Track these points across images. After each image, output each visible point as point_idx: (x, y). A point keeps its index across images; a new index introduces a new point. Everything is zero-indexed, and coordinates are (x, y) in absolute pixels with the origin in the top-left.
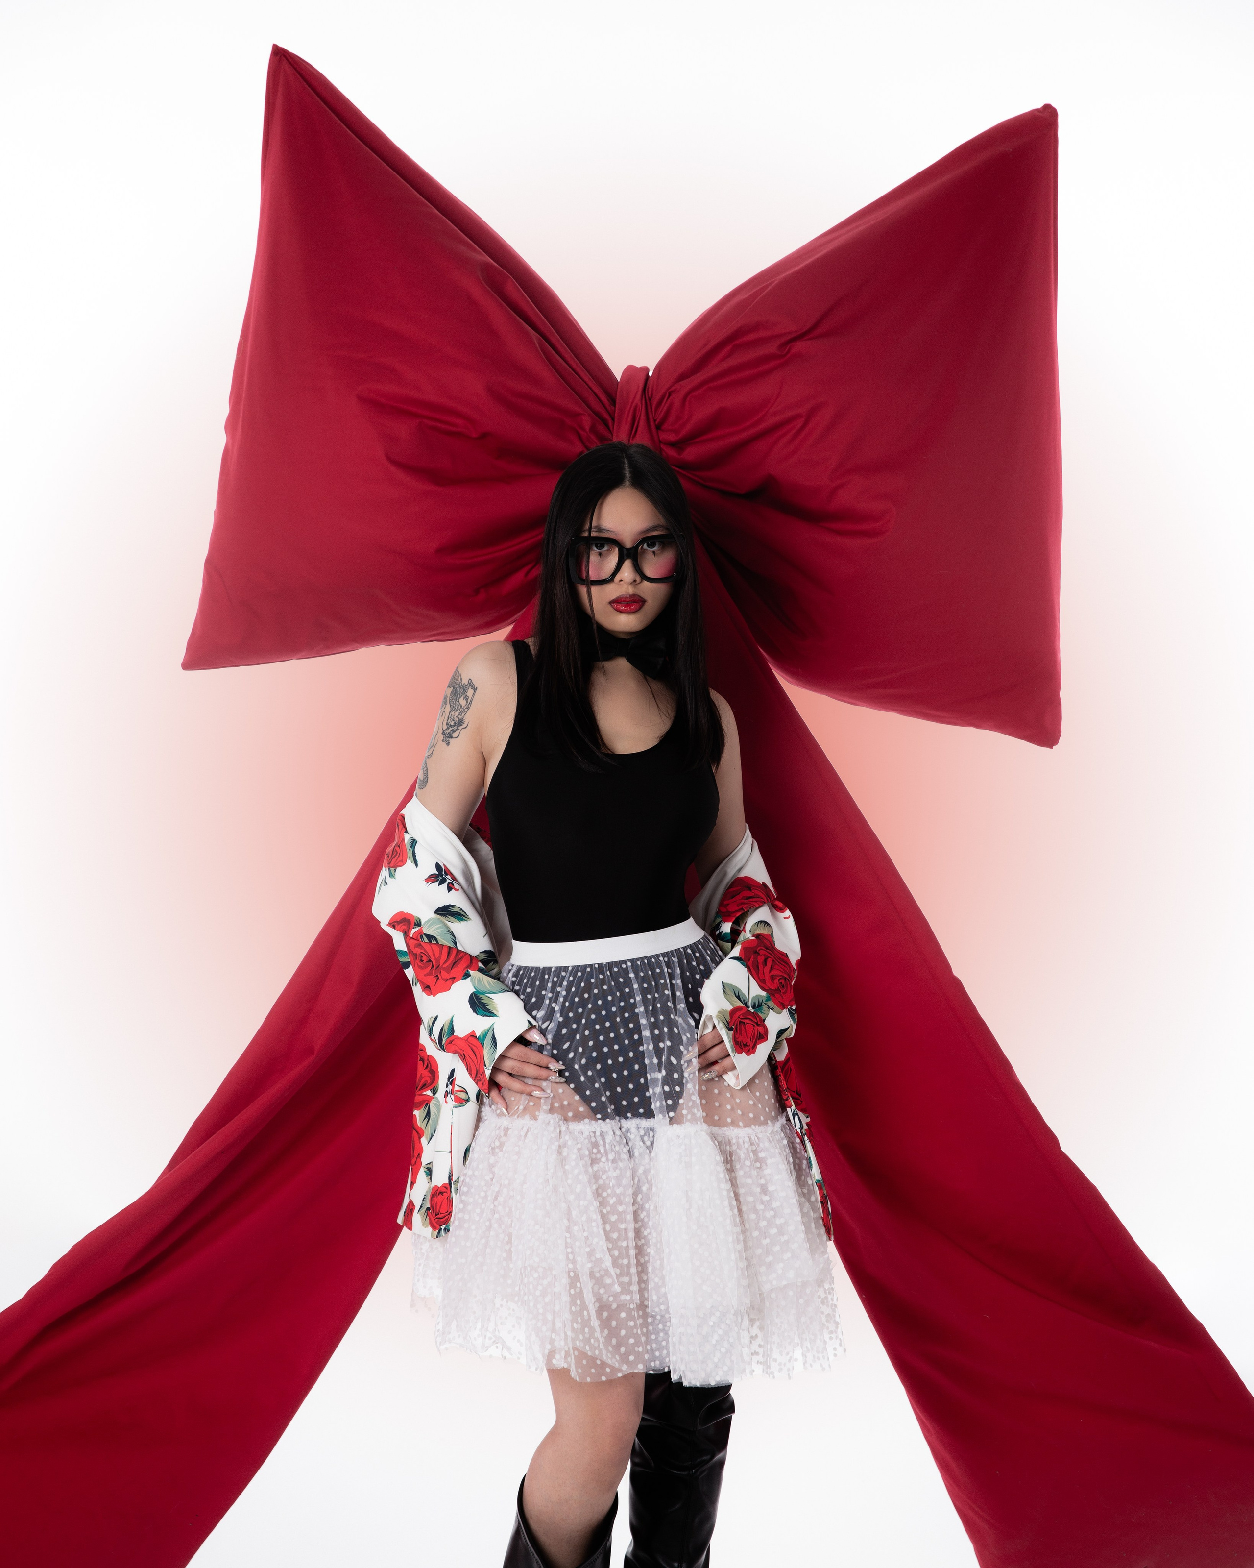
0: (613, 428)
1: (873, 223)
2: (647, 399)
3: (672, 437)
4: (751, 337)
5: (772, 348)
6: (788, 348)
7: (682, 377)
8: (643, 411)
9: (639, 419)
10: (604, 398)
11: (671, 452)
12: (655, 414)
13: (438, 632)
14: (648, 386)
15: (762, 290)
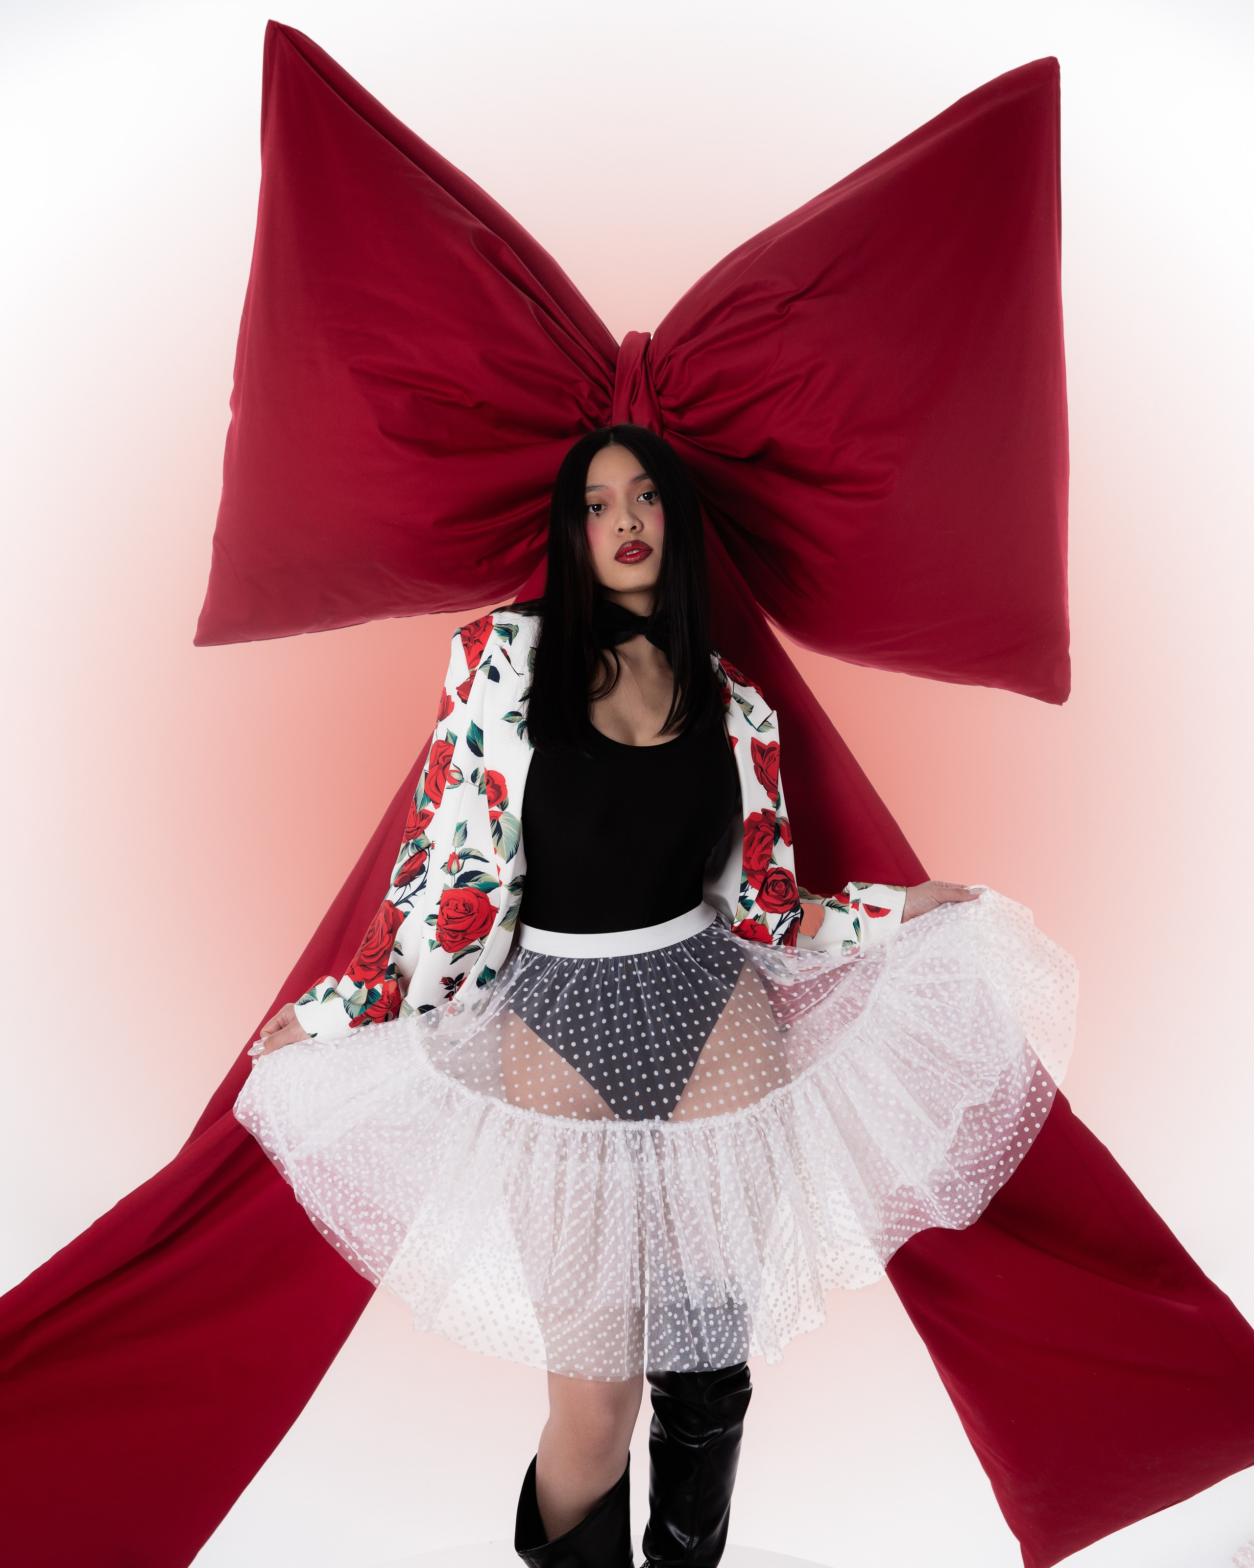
0: (613, 395)
2: (647, 363)
4: (750, 298)
5: (770, 309)
6: (787, 308)
7: (682, 340)
9: (639, 387)
12: (656, 377)
13: (444, 603)
14: (649, 352)
15: (760, 250)
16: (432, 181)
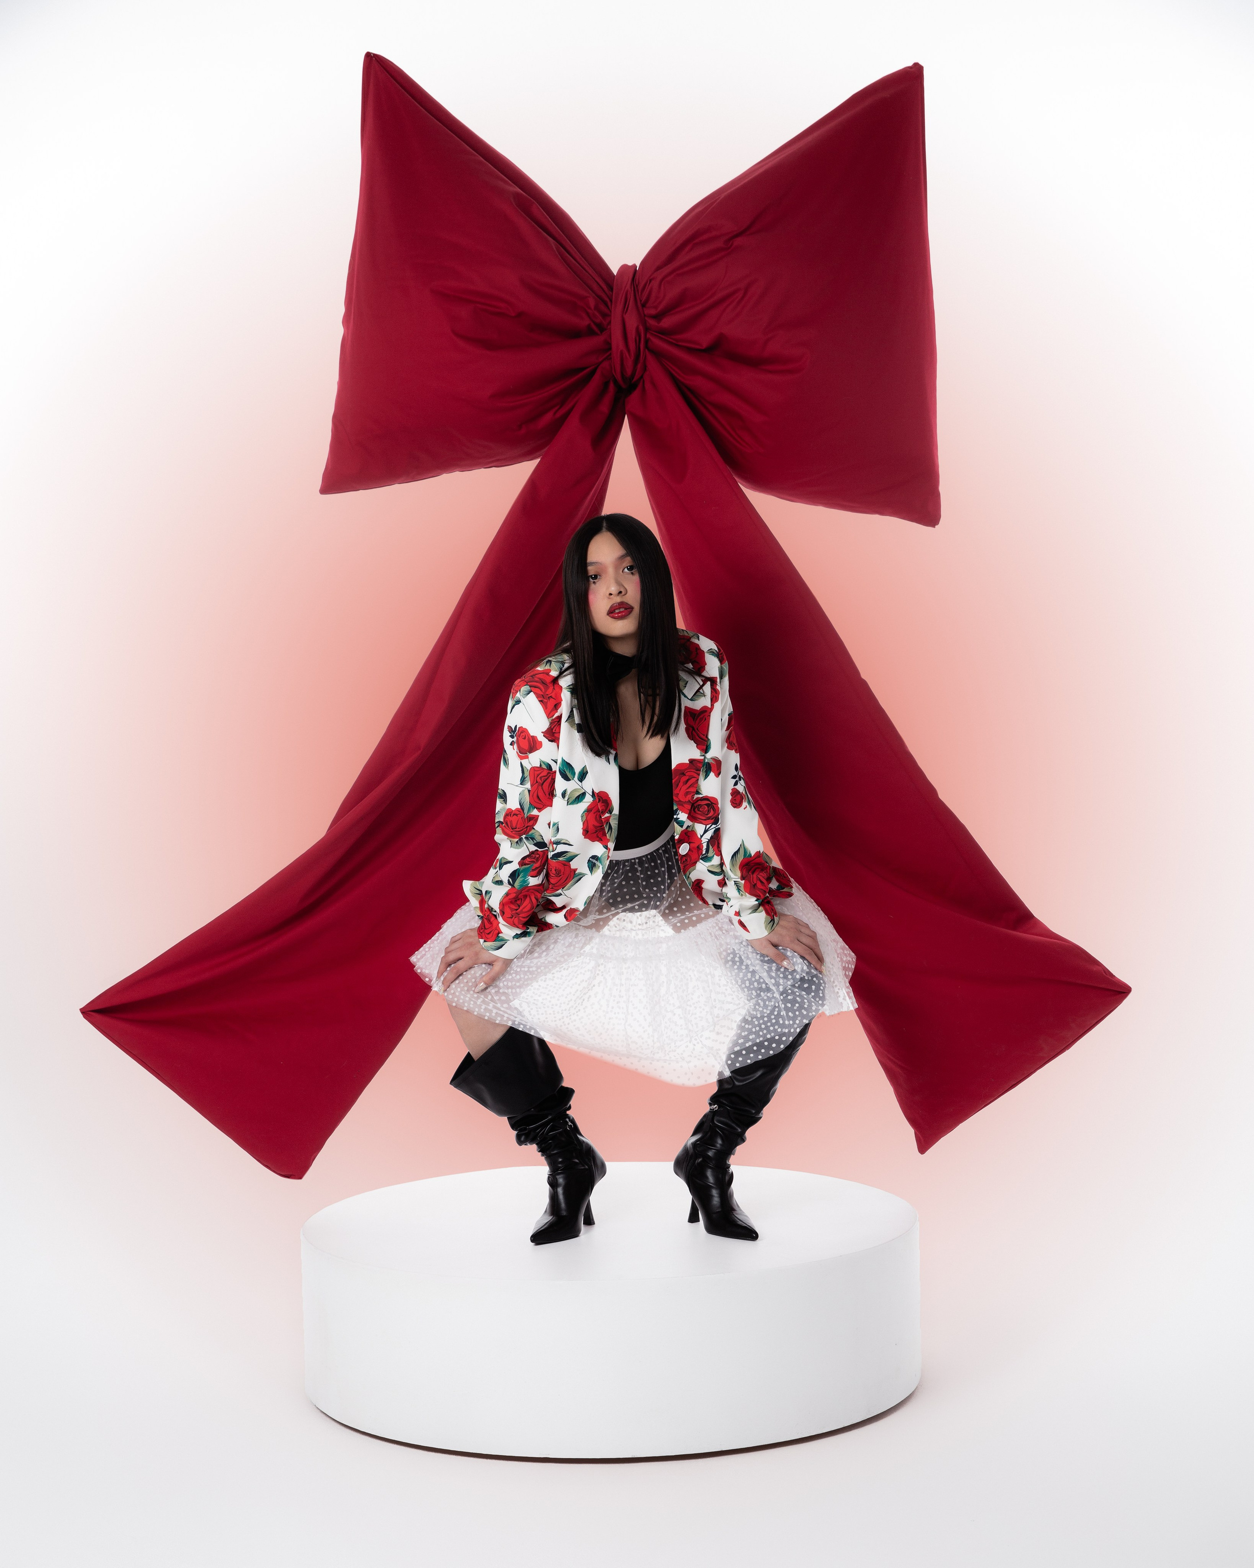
0: (611, 307)
2: (635, 286)
3: (653, 312)
4: (705, 237)
5: (718, 244)
6: (730, 243)
7: (659, 268)
8: (632, 295)
9: (629, 301)
10: (605, 287)
11: (652, 322)
12: (641, 294)
13: (495, 459)
14: (636, 278)
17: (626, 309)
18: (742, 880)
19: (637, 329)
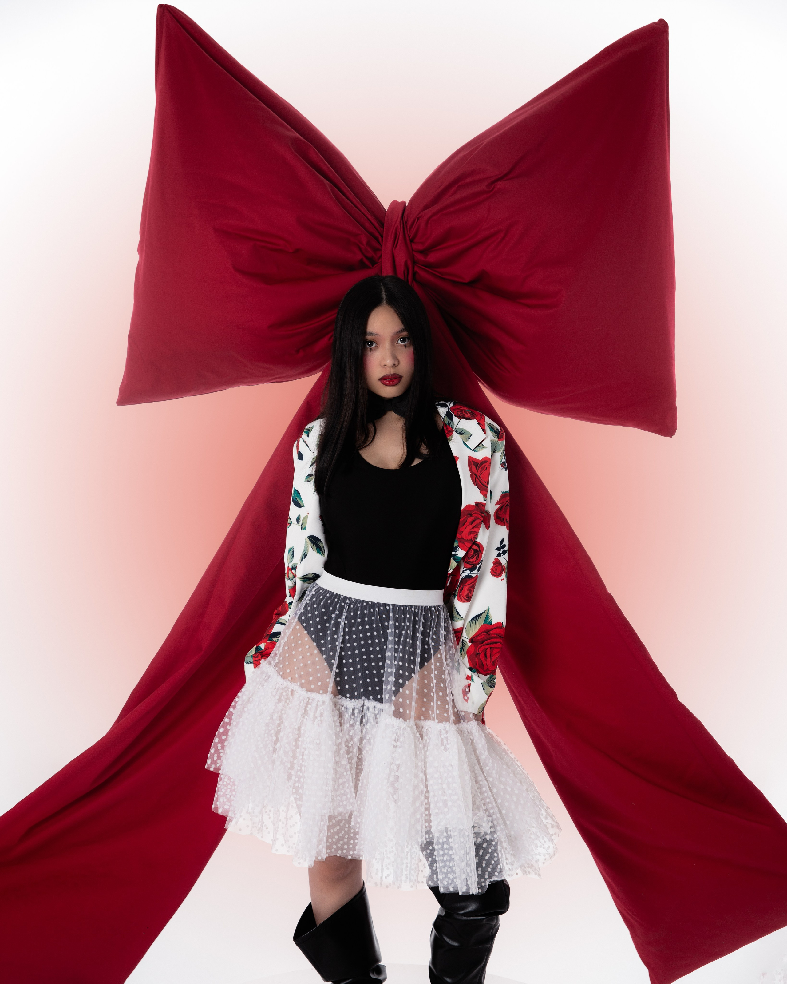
0: (382, 243)
1: (548, 101)
2: (404, 222)
3: (420, 247)
4: (469, 179)
5: (482, 187)
6: (493, 186)
7: (426, 207)
8: (402, 231)
9: (399, 237)
10: (375, 223)
11: (419, 257)
12: (409, 232)
13: (276, 377)
14: (405, 216)
15: (476, 148)
16: (265, 106)
17: (395, 245)
18: (469, 642)
19: (406, 263)
